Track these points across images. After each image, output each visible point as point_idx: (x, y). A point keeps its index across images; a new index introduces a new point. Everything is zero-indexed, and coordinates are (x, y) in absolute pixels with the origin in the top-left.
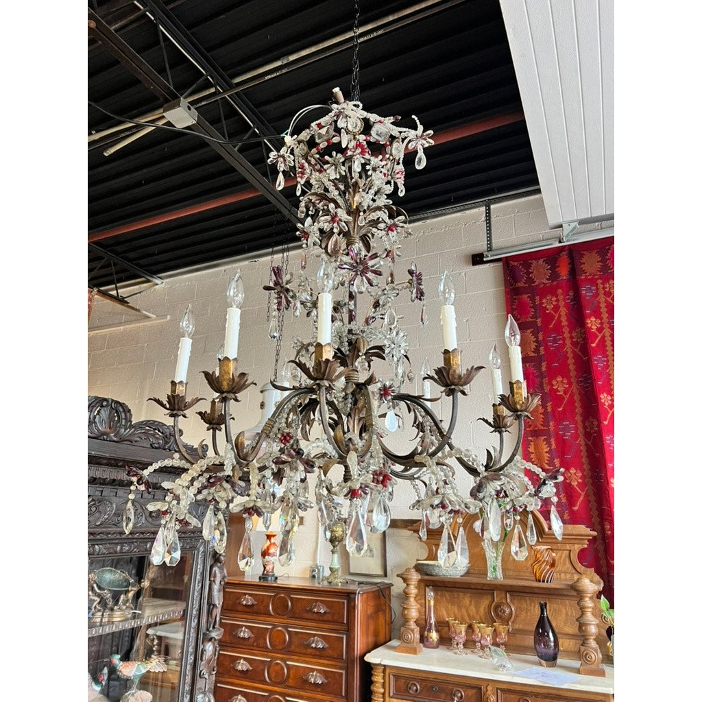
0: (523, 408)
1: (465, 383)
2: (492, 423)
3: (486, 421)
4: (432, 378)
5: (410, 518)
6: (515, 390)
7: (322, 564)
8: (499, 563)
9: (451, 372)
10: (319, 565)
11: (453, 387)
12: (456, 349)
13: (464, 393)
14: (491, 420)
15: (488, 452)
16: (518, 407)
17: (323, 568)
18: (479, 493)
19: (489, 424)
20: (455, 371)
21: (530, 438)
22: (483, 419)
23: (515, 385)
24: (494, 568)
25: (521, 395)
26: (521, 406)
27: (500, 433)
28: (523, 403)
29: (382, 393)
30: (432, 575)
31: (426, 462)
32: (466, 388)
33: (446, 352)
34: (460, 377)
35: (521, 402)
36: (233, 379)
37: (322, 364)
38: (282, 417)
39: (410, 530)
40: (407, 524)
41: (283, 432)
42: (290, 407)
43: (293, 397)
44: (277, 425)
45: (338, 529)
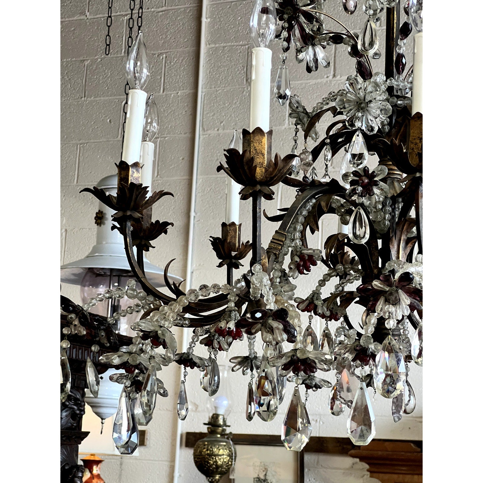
38: (295, 229)
39: (353, 456)
40: (345, 446)
41: (301, 253)
42: (305, 213)
43: (311, 198)
44: (288, 242)
45: (221, 452)
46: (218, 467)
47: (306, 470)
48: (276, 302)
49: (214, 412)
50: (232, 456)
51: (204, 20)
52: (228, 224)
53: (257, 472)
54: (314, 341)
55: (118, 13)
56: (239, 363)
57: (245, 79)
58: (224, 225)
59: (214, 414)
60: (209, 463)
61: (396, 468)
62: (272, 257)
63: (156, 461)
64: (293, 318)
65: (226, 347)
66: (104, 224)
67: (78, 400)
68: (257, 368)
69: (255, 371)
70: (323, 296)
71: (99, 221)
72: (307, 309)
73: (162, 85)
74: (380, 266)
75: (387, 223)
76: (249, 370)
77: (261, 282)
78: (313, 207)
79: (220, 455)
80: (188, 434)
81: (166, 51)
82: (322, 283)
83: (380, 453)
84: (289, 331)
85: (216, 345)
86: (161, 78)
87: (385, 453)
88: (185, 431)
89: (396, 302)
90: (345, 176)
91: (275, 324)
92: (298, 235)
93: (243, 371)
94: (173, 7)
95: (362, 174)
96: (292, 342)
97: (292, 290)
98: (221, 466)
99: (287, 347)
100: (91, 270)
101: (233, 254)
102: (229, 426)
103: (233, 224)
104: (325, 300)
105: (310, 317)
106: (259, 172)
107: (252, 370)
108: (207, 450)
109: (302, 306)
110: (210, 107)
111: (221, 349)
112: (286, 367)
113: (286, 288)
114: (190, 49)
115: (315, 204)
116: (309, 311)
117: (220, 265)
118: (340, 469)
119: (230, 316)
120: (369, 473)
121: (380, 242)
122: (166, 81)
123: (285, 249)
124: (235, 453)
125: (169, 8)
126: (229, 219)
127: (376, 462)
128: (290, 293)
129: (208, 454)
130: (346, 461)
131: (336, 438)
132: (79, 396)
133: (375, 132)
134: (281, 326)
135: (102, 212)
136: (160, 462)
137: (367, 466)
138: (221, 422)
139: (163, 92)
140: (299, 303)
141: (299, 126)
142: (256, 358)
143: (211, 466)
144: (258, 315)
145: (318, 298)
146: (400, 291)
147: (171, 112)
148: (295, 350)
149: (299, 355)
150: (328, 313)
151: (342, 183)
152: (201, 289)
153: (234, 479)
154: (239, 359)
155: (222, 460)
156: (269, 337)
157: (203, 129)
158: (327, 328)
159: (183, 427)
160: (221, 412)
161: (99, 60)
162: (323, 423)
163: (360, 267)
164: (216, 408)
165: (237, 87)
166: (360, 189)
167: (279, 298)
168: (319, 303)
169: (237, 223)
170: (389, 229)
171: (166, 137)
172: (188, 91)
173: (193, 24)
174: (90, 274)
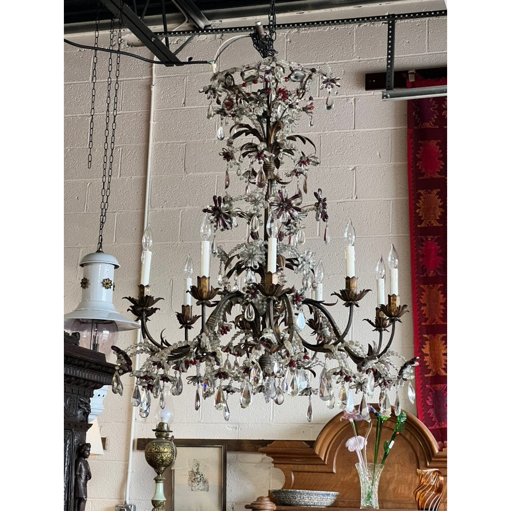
0: (396, 314)
1: (359, 300)
2: (374, 323)
3: (370, 322)
4: (338, 295)
5: (261, 439)
6: (392, 301)
7: (133, 502)
8: (376, 489)
9: (351, 292)
10: (128, 503)
11: (351, 302)
12: (354, 277)
13: (357, 306)
14: (374, 321)
15: (370, 346)
16: (393, 313)
17: (135, 508)
18: (363, 366)
19: (372, 324)
20: (353, 292)
21: (425, 336)
22: (368, 320)
23: (392, 298)
24: (369, 496)
25: (395, 305)
26: (395, 313)
27: (381, 332)
28: (396, 311)
29: (295, 299)
30: (290, 505)
31: (331, 348)
32: (359, 302)
33: (348, 278)
34: (356, 295)
35: (395, 310)
36: (212, 292)
37: (274, 287)
38: (220, 314)
39: (263, 452)
40: (256, 446)
41: (223, 326)
42: (224, 307)
43: (227, 300)
44: (217, 320)
45: (166, 450)
46: (163, 461)
47: (228, 465)
48: (212, 349)
49: (160, 422)
50: (174, 453)
51: (152, 122)
52: (185, 305)
53: (191, 466)
54: (229, 366)
55: (84, 114)
56: (191, 380)
57: (183, 168)
58: (183, 306)
59: (160, 423)
60: (157, 458)
61: (293, 460)
62: (210, 328)
63: (113, 460)
64: (219, 355)
65: (186, 370)
66: (88, 287)
67: (87, 404)
68: (201, 382)
69: (200, 384)
70: (234, 345)
71: (84, 285)
72: (226, 351)
73: (119, 171)
74: (261, 330)
75: (264, 310)
76: (197, 383)
77: (206, 340)
78: (228, 304)
79: (165, 452)
80: (139, 440)
81: (122, 145)
82: (233, 338)
83: (281, 449)
84: (217, 360)
85: (181, 369)
86: (118, 166)
87: (284, 449)
88: (136, 438)
89: (259, 349)
90: (244, 289)
91: (211, 358)
92: (221, 317)
93: (194, 384)
94: (127, 112)
95: (251, 288)
96: (219, 365)
97: (219, 343)
98: (166, 460)
99: (216, 367)
100: (78, 320)
101: (188, 322)
102: (172, 432)
103: (188, 306)
104: (235, 347)
105: (228, 355)
106: (205, 295)
107: (198, 383)
108: (156, 449)
109: (224, 350)
110: (156, 190)
111: (183, 371)
112: (216, 376)
113: (216, 341)
114: (141, 144)
115: (229, 302)
116: (227, 352)
117: (181, 328)
118: (253, 463)
119: (191, 355)
120: (273, 464)
121: (261, 318)
122: (122, 168)
123: (215, 324)
124: (176, 451)
125: (125, 112)
126: (186, 303)
127: (278, 456)
128: (218, 344)
129: (156, 452)
130: (257, 457)
131: (251, 440)
132: (87, 402)
133: (257, 268)
134: (214, 359)
135: (86, 279)
136: (117, 462)
137: (272, 460)
138: (165, 428)
139: (120, 176)
140: (222, 348)
141: (223, 262)
142: (200, 377)
143: (158, 460)
144: (205, 354)
145: (231, 346)
146: (261, 345)
147: (126, 192)
148: (220, 369)
149: (221, 371)
150: (236, 353)
151: (242, 292)
152: (179, 343)
153: (174, 470)
154: (192, 378)
155: (166, 456)
156: (209, 363)
157: (151, 206)
158: (236, 360)
159: (135, 435)
160: (165, 421)
161: (69, 150)
162: (241, 429)
163: (252, 330)
164: (162, 418)
165: (177, 174)
166: (250, 295)
167: (213, 347)
168: (232, 348)
169: (190, 305)
170: (266, 312)
171: (122, 212)
172: (139, 176)
173: (143, 125)
174: (77, 322)
